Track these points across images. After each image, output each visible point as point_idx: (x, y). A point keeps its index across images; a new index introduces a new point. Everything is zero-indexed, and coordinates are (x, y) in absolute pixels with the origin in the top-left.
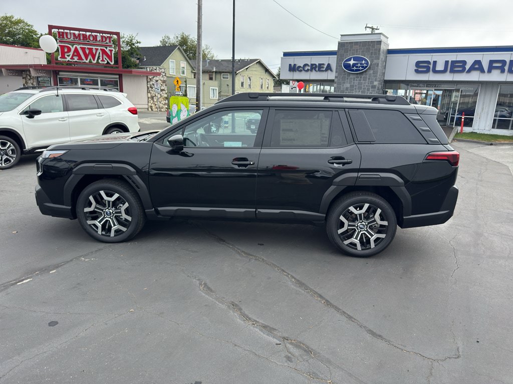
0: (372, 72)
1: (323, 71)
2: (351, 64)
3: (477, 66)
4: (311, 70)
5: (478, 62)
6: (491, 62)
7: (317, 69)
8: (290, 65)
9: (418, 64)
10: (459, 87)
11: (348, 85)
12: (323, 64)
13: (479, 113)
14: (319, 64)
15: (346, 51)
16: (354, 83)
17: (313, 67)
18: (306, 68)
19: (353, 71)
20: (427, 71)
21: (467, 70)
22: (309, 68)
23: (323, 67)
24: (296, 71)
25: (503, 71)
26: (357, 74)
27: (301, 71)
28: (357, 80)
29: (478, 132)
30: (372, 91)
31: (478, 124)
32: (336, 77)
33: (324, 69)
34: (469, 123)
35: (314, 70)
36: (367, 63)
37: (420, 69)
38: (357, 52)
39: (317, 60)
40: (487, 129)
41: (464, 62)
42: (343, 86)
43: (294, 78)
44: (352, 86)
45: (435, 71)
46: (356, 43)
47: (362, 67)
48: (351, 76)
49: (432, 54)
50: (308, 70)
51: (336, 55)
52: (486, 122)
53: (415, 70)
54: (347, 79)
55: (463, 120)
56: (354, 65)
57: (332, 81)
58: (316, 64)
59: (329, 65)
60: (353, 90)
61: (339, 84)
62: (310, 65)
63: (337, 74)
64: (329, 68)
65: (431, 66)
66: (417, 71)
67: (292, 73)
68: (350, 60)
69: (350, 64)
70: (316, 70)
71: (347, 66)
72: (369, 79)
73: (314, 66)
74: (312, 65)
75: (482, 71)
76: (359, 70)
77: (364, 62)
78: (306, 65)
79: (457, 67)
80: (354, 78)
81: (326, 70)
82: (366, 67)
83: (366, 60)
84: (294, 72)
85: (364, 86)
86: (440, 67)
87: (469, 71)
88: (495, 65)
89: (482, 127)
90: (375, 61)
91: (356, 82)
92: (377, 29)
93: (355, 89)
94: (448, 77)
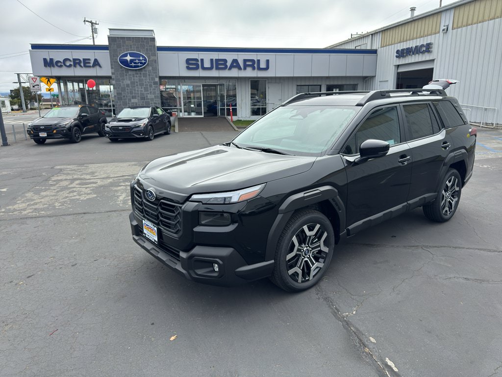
0: (151, 68)
1: (90, 67)
2: (129, 60)
3: (235, 64)
4: (75, 66)
5: (235, 61)
6: (245, 61)
7: (82, 64)
8: (45, 60)
9: (188, 61)
10: (221, 82)
11: (129, 82)
12: (89, 59)
13: (240, 103)
14: (83, 59)
15: (119, 46)
16: (134, 79)
17: (76, 63)
18: (68, 63)
19: (131, 67)
20: (197, 68)
21: (228, 67)
22: (72, 63)
23: (89, 63)
24: (53, 66)
25: (254, 69)
26: (136, 70)
27: (61, 66)
28: (137, 77)
29: (242, 119)
30: (154, 87)
31: (240, 113)
32: (112, 73)
33: (91, 65)
34: (235, 112)
35: (78, 66)
36: (145, 60)
37: (191, 66)
38: (131, 48)
39: (81, 55)
40: (248, 116)
41: (225, 61)
42: (123, 82)
43: (53, 75)
44: (133, 83)
45: (204, 68)
46: (129, 39)
47: (141, 63)
48: (130, 73)
49: (198, 52)
50: (70, 66)
51: (108, 50)
52: (246, 111)
53: (187, 67)
54: (126, 75)
55: (231, 110)
56: (131, 61)
57: (109, 78)
58: (79, 60)
59: (96, 60)
60: (135, 87)
61: (118, 80)
62: (72, 60)
63: (113, 70)
64: (96, 63)
65: (200, 63)
66: (188, 68)
67: (48, 68)
68: (127, 56)
69: (127, 60)
70: (81, 66)
71: (125, 63)
72: (149, 75)
73: (78, 61)
74: (74, 60)
75: (240, 68)
76: (138, 66)
77: (141, 58)
78: (66, 60)
79: (219, 64)
80: (133, 75)
81: (94, 65)
82: (145, 63)
83: (143, 57)
84: (52, 68)
85: (145, 82)
86: (207, 64)
87: (230, 69)
88: (248, 63)
89: (244, 115)
90: (152, 58)
91: (137, 79)
92: (96, 24)
93: (137, 85)
94: (214, 73)
